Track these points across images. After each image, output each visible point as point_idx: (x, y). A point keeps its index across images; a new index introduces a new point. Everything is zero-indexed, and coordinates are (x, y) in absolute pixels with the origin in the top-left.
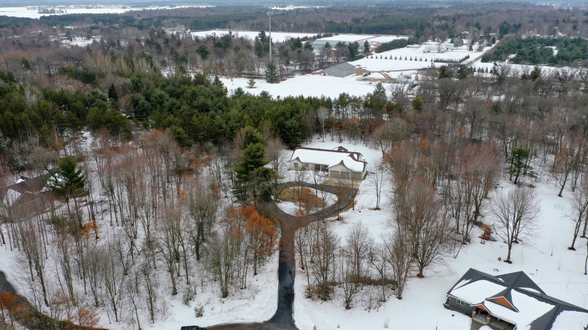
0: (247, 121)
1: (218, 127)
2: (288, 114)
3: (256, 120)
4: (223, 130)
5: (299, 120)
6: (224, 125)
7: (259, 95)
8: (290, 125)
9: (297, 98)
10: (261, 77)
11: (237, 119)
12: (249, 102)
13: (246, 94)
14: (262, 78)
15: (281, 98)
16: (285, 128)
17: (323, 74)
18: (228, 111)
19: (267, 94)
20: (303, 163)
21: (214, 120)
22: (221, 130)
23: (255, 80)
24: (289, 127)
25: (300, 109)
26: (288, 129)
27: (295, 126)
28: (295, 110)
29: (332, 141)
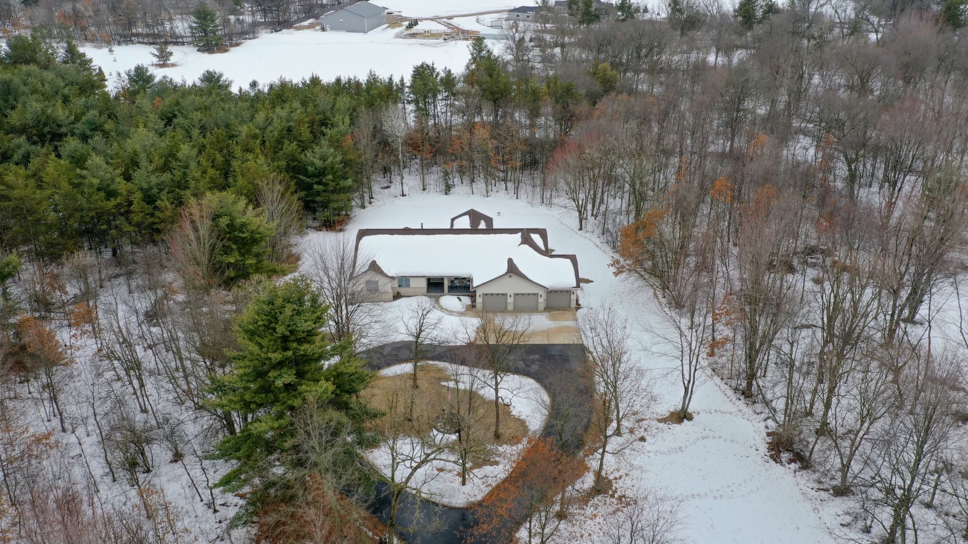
0: (193, 165)
1: (102, 194)
3: (219, 158)
4: (119, 200)
5: (336, 144)
6: (122, 186)
7: (198, 83)
10: (180, 40)
11: (158, 161)
13: (160, 82)
14: (183, 44)
15: (260, 87)
17: (318, 27)
18: (124, 135)
19: (218, 79)
20: (393, 278)
21: (84, 172)
22: (112, 203)
23: (170, 48)
24: (316, 169)
25: (328, 114)
26: (314, 176)
27: (332, 163)
28: (318, 118)
29: (424, 189)
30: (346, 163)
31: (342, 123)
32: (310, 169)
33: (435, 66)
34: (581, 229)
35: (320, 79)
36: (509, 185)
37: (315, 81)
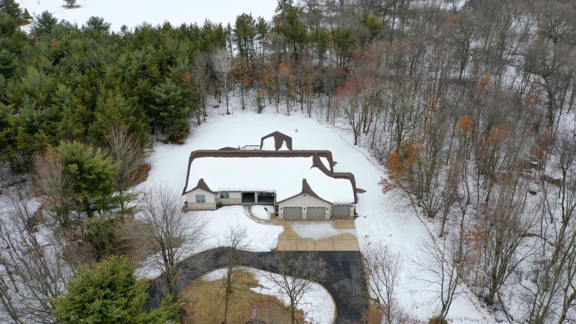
2: (154, 70)
3: (88, 94)
5: (178, 80)
7: (86, 26)
8: (164, 96)
9: (159, 28)
12: (67, 44)
13: (61, 24)
15: (128, 30)
16: (155, 103)
19: (101, 23)
20: (216, 193)
24: (162, 100)
25: (174, 55)
26: (161, 105)
27: (174, 96)
28: (166, 57)
29: (243, 109)
30: (184, 95)
31: (182, 63)
32: (157, 100)
33: (252, 16)
34: (356, 144)
35: (171, 24)
36: (305, 105)
37: (167, 26)
